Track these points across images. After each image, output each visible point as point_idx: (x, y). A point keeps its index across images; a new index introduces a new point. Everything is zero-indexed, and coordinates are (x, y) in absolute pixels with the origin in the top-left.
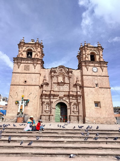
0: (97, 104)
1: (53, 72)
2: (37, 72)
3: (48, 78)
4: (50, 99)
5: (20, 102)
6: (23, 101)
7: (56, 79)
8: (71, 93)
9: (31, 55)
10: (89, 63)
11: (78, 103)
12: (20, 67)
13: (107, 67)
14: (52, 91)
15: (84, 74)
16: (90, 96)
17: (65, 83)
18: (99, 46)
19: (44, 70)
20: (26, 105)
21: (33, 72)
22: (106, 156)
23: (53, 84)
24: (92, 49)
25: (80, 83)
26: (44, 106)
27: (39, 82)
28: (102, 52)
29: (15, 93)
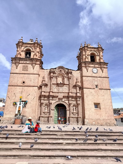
0: (97, 105)
1: (52, 73)
2: (35, 72)
3: (46, 79)
4: (49, 100)
5: (18, 104)
6: (21, 102)
7: (55, 79)
8: (70, 94)
9: (30, 55)
10: (89, 64)
11: (78, 104)
12: (18, 67)
13: (107, 68)
14: (51, 92)
15: (84, 75)
16: (90, 97)
17: (64, 84)
18: (99, 47)
19: (43, 70)
20: (25, 106)
21: (32, 73)
22: (105, 158)
23: (52, 85)
24: (93, 50)
25: (79, 84)
26: (43, 108)
27: (38, 83)
28: (103, 52)
29: (13, 94)
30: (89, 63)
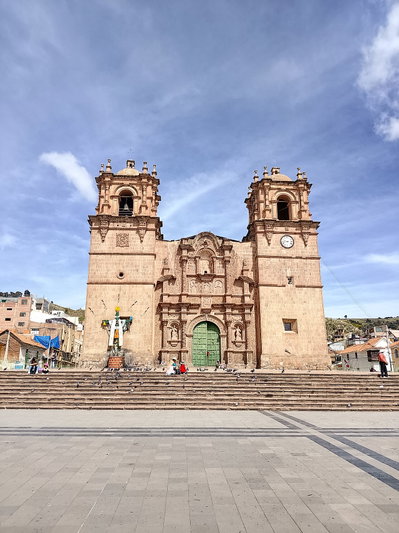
0: (289, 324)
1: (185, 249)
2: (146, 250)
3: (173, 264)
4: (180, 314)
5: (113, 323)
6: (120, 321)
7: (193, 265)
8: (229, 300)
9: (131, 206)
10: (273, 226)
11: (246, 323)
12: (106, 239)
13: (317, 234)
14: (185, 295)
15: (260, 253)
16: (274, 307)
17: (215, 276)
18: (300, 180)
19: (164, 243)
20: (127, 329)
21: (139, 250)
23: (186, 279)
24: (283, 187)
25: (250, 275)
26: (167, 331)
27: (154, 274)
28: (308, 193)
29: (98, 303)
30: (274, 223)
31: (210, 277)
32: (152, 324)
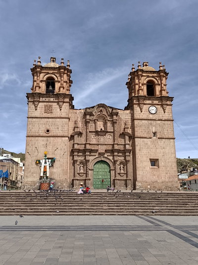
0: (154, 162)
1: (88, 115)
2: (64, 115)
3: (80, 124)
4: (85, 156)
6: (47, 160)
7: (93, 125)
8: (116, 147)
9: (54, 87)
10: (144, 100)
11: (127, 162)
12: (38, 108)
13: (171, 105)
14: (88, 144)
15: (136, 116)
16: (144, 151)
17: (107, 132)
18: (161, 71)
19: (75, 111)
21: (59, 116)
23: (89, 134)
25: (129, 131)
27: (68, 130)
28: (166, 78)
29: (34, 149)
30: (144, 98)
31: (104, 132)
32: (67, 162)
